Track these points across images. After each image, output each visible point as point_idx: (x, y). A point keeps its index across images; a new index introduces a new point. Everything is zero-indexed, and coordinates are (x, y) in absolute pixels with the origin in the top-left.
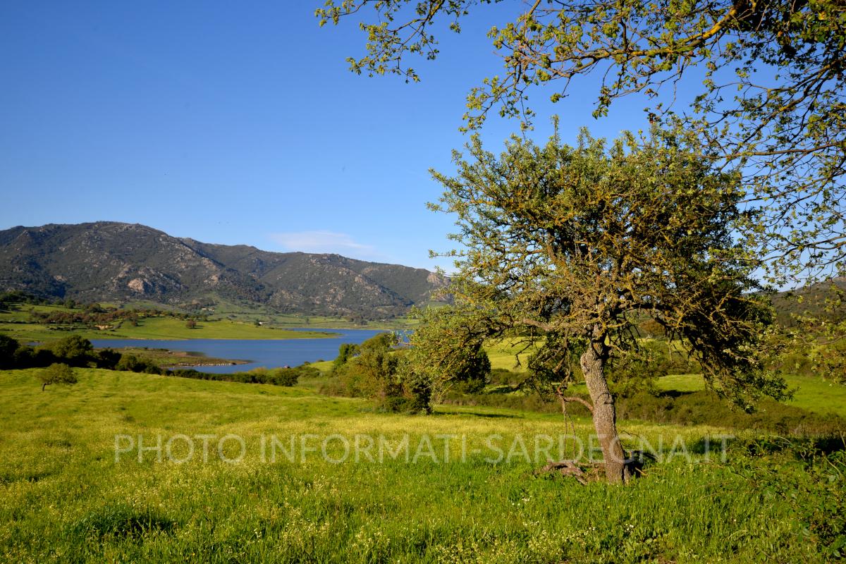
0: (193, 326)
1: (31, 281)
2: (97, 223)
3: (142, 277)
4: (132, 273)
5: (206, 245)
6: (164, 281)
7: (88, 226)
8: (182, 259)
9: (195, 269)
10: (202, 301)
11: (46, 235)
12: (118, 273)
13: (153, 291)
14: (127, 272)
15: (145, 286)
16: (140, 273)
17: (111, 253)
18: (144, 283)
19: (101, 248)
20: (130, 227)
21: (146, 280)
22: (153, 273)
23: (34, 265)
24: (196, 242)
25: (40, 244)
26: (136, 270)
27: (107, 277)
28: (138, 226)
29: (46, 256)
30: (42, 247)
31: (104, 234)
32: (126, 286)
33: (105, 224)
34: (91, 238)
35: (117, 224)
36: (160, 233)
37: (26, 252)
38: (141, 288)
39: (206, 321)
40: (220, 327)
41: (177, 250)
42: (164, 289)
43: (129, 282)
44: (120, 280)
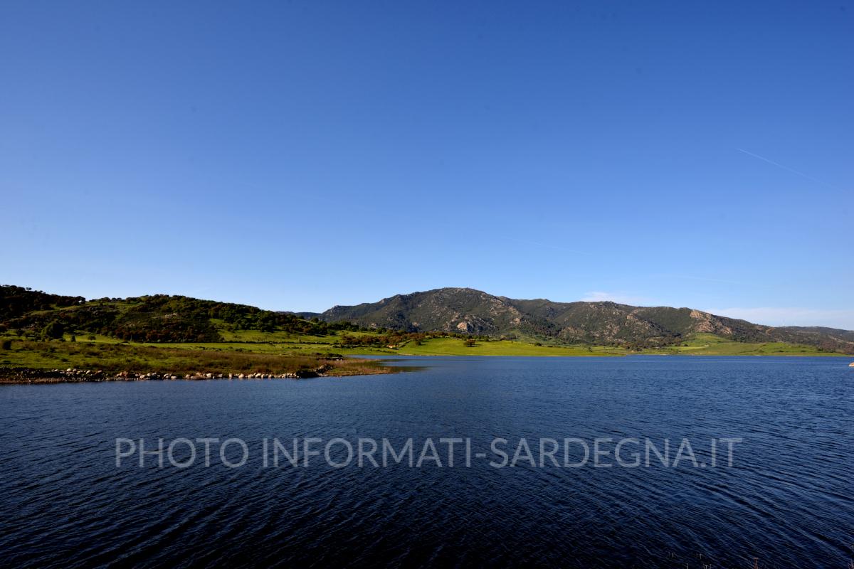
0: (471, 344)
1: (396, 326)
2: (442, 289)
3: (467, 321)
4: (461, 319)
5: (514, 300)
6: (482, 323)
7: (436, 291)
8: (495, 308)
9: (503, 314)
10: (507, 336)
11: (410, 298)
12: (451, 319)
13: (474, 330)
14: (457, 318)
15: (469, 327)
16: (466, 318)
17: (449, 306)
18: (468, 324)
19: (443, 304)
20: (462, 290)
21: (469, 323)
22: (475, 318)
23: (401, 316)
24: (507, 298)
25: (406, 303)
26: (464, 317)
27: (444, 322)
28: (467, 289)
29: (410, 311)
30: (408, 305)
31: (446, 295)
32: (455, 327)
33: (447, 289)
34: (437, 298)
35: (455, 289)
36: (481, 292)
37: (398, 309)
38: (465, 328)
39: (488, 341)
40: (499, 346)
41: (492, 303)
42: (481, 329)
43: (457, 324)
44: (452, 323)
